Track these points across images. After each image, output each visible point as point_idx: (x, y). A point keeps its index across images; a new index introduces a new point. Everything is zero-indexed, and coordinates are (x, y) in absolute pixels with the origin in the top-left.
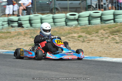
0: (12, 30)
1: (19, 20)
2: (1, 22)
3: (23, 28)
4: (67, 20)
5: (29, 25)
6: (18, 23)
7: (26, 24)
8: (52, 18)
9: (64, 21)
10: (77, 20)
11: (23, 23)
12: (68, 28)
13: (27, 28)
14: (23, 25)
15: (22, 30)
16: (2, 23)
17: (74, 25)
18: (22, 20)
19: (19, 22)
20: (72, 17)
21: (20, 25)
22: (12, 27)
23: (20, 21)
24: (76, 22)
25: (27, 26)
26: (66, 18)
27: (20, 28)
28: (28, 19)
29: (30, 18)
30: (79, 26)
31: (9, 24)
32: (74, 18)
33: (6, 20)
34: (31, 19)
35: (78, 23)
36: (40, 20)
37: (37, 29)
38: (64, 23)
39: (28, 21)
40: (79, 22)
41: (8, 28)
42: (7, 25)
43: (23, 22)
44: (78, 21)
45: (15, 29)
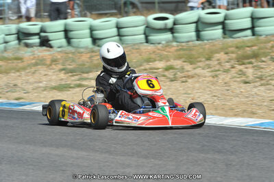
0: (26, 53)
1: (42, 30)
2: (3, 36)
3: (51, 49)
4: (149, 30)
5: (64, 41)
6: (40, 38)
7: (58, 40)
8: (114, 25)
9: (142, 32)
10: (172, 30)
11: (50, 38)
12: (150, 47)
13: (59, 50)
14: (50, 42)
15: (48, 53)
16: (4, 38)
17: (163, 42)
18: (48, 30)
19: (43, 34)
20: (160, 24)
21: (45, 42)
22: (27, 45)
23: (45, 32)
24: (168, 36)
25: (59, 45)
26: (147, 27)
27: (44, 48)
28: (62, 29)
29: (66, 25)
30: (175, 44)
31: (19, 39)
32: (163, 27)
33: (14, 31)
34: (69, 28)
35: (174, 37)
36: (88, 31)
37: (82, 50)
38: (143, 36)
39: (63, 33)
40: (175, 35)
41: (18, 49)
42: (17, 42)
43: (51, 36)
44: (173, 33)
45: (34, 51)
